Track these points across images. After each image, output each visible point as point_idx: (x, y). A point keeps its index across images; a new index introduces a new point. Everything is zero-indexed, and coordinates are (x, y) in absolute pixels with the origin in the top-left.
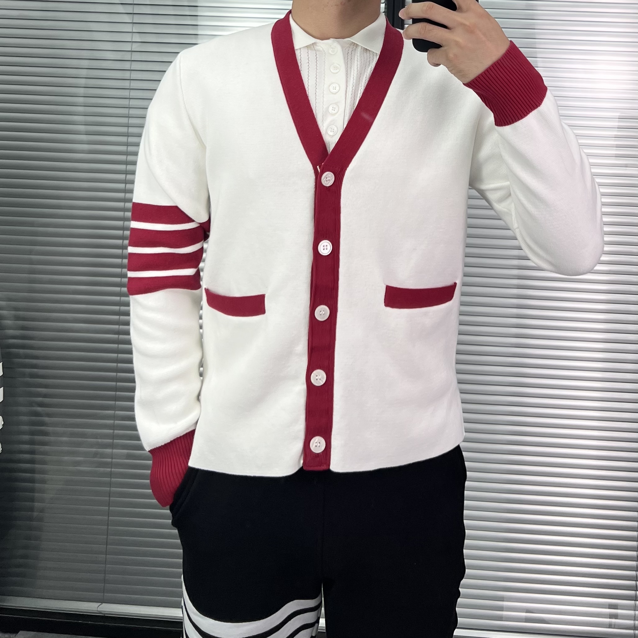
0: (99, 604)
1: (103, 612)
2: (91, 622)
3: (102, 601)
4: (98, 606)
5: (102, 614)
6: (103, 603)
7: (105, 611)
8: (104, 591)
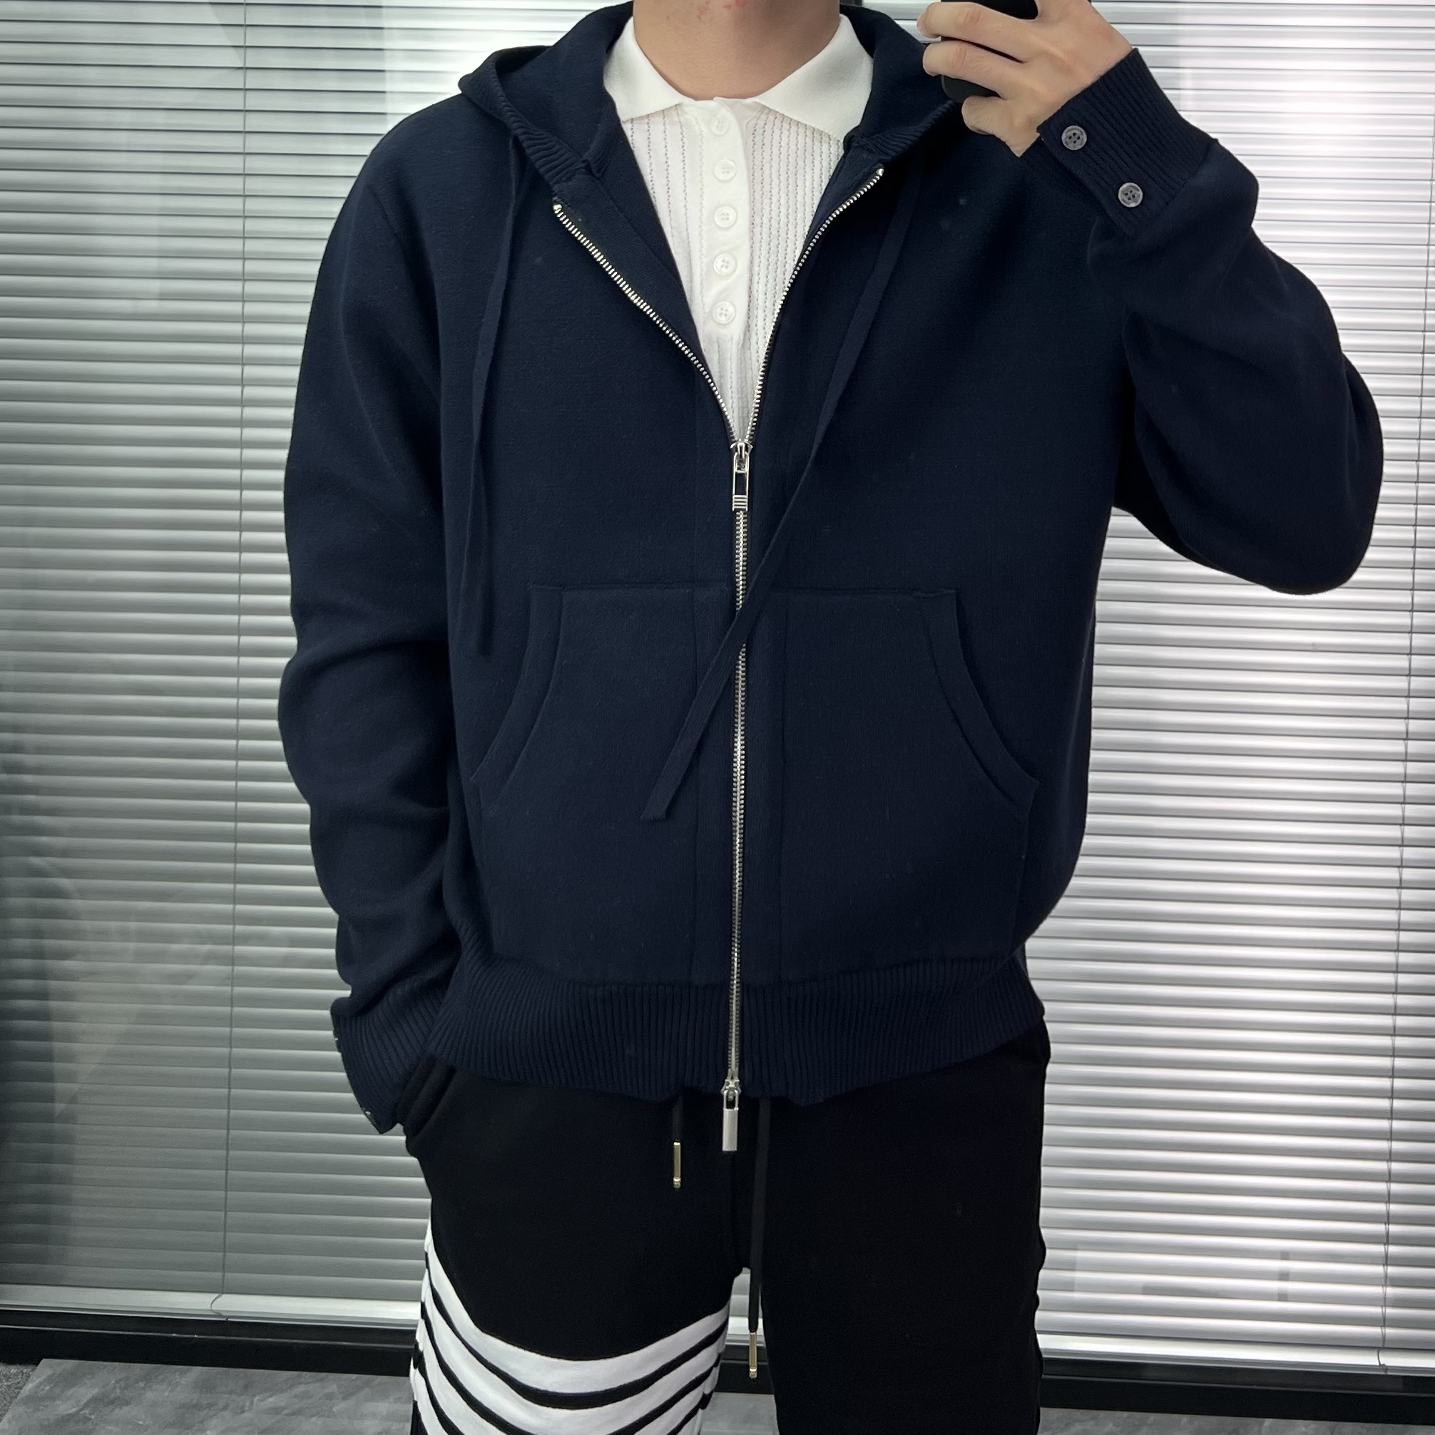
0: (215, 1295)
1: (224, 1314)
2: (198, 1334)
3: (222, 1289)
4: (213, 1301)
5: (221, 1316)
6: (223, 1293)
7: (228, 1311)
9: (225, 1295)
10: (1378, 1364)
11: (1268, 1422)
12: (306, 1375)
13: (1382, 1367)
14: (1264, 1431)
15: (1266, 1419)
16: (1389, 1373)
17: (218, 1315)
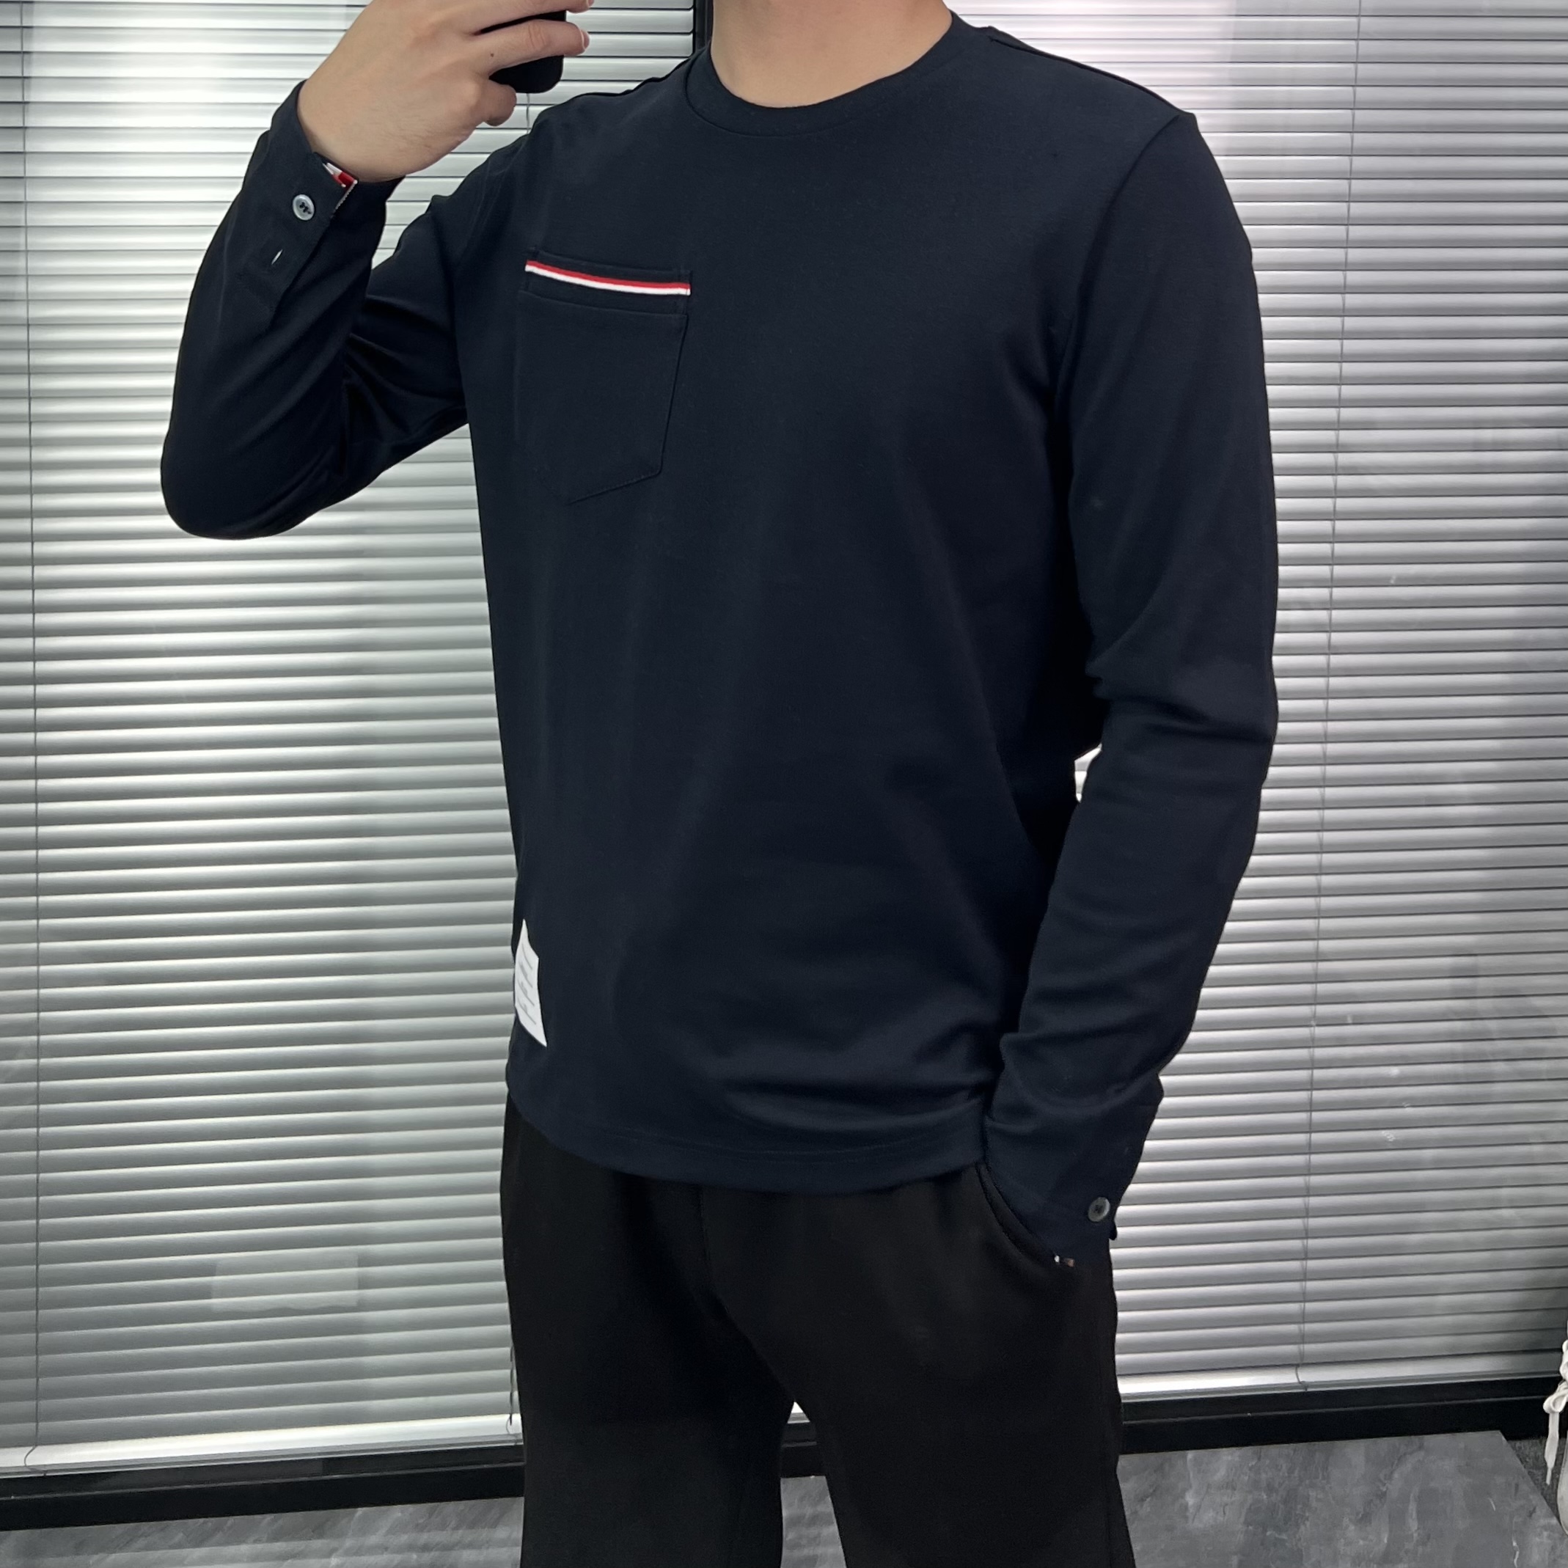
0: (31, 1448)
1: (40, 1469)
3: (35, 1442)
5: (41, 1472)
6: (36, 1446)
7: (45, 1465)
8: (36, 1417)
9: (39, 1448)
10: (1295, 1380)
11: (1191, 1454)
12: (145, 1526)
13: (1302, 1384)
14: (1189, 1464)
15: (1188, 1451)
16: (1309, 1390)
17: (33, 1469)
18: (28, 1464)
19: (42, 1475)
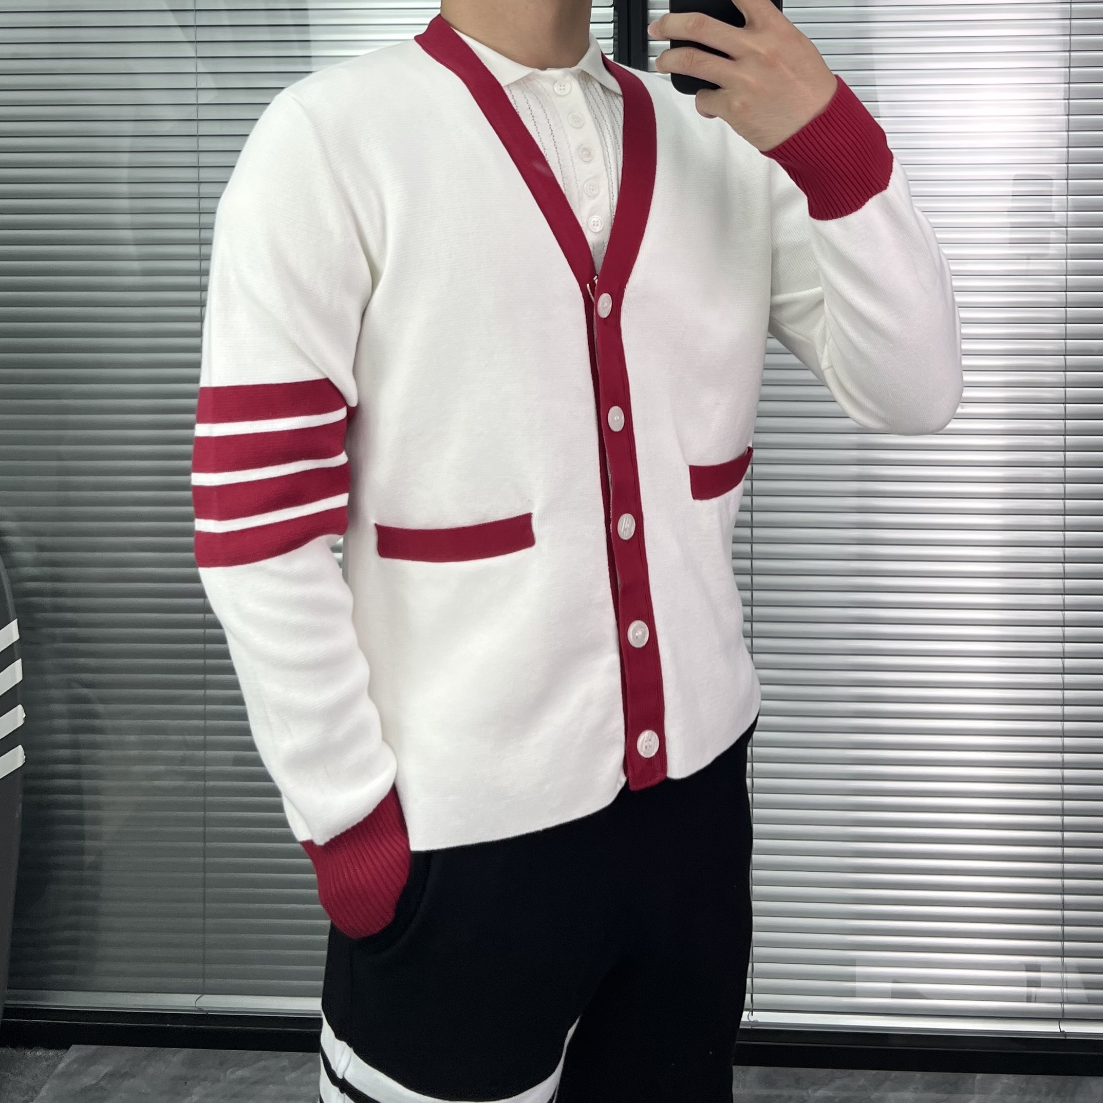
0: (198, 996)
1: (204, 1009)
2: (186, 1025)
3: (203, 991)
4: (197, 999)
6: (203, 994)
7: (208, 1007)
8: (204, 976)
9: (205, 996)
10: (1059, 1031)
11: (979, 1076)
12: (264, 1054)
13: (1063, 1033)
14: (977, 1083)
15: (978, 1073)
17: (201, 1010)
18: (197, 1005)
19: (205, 1013)
